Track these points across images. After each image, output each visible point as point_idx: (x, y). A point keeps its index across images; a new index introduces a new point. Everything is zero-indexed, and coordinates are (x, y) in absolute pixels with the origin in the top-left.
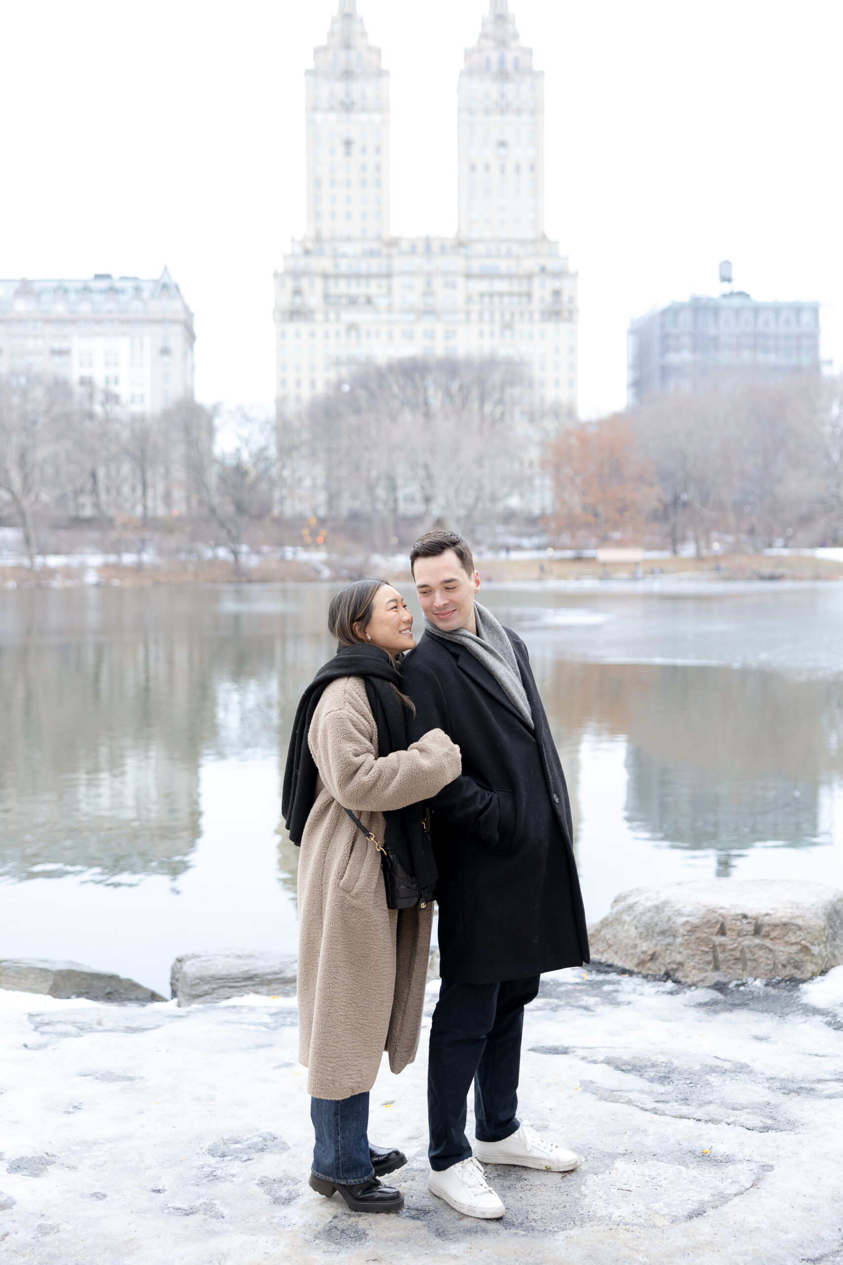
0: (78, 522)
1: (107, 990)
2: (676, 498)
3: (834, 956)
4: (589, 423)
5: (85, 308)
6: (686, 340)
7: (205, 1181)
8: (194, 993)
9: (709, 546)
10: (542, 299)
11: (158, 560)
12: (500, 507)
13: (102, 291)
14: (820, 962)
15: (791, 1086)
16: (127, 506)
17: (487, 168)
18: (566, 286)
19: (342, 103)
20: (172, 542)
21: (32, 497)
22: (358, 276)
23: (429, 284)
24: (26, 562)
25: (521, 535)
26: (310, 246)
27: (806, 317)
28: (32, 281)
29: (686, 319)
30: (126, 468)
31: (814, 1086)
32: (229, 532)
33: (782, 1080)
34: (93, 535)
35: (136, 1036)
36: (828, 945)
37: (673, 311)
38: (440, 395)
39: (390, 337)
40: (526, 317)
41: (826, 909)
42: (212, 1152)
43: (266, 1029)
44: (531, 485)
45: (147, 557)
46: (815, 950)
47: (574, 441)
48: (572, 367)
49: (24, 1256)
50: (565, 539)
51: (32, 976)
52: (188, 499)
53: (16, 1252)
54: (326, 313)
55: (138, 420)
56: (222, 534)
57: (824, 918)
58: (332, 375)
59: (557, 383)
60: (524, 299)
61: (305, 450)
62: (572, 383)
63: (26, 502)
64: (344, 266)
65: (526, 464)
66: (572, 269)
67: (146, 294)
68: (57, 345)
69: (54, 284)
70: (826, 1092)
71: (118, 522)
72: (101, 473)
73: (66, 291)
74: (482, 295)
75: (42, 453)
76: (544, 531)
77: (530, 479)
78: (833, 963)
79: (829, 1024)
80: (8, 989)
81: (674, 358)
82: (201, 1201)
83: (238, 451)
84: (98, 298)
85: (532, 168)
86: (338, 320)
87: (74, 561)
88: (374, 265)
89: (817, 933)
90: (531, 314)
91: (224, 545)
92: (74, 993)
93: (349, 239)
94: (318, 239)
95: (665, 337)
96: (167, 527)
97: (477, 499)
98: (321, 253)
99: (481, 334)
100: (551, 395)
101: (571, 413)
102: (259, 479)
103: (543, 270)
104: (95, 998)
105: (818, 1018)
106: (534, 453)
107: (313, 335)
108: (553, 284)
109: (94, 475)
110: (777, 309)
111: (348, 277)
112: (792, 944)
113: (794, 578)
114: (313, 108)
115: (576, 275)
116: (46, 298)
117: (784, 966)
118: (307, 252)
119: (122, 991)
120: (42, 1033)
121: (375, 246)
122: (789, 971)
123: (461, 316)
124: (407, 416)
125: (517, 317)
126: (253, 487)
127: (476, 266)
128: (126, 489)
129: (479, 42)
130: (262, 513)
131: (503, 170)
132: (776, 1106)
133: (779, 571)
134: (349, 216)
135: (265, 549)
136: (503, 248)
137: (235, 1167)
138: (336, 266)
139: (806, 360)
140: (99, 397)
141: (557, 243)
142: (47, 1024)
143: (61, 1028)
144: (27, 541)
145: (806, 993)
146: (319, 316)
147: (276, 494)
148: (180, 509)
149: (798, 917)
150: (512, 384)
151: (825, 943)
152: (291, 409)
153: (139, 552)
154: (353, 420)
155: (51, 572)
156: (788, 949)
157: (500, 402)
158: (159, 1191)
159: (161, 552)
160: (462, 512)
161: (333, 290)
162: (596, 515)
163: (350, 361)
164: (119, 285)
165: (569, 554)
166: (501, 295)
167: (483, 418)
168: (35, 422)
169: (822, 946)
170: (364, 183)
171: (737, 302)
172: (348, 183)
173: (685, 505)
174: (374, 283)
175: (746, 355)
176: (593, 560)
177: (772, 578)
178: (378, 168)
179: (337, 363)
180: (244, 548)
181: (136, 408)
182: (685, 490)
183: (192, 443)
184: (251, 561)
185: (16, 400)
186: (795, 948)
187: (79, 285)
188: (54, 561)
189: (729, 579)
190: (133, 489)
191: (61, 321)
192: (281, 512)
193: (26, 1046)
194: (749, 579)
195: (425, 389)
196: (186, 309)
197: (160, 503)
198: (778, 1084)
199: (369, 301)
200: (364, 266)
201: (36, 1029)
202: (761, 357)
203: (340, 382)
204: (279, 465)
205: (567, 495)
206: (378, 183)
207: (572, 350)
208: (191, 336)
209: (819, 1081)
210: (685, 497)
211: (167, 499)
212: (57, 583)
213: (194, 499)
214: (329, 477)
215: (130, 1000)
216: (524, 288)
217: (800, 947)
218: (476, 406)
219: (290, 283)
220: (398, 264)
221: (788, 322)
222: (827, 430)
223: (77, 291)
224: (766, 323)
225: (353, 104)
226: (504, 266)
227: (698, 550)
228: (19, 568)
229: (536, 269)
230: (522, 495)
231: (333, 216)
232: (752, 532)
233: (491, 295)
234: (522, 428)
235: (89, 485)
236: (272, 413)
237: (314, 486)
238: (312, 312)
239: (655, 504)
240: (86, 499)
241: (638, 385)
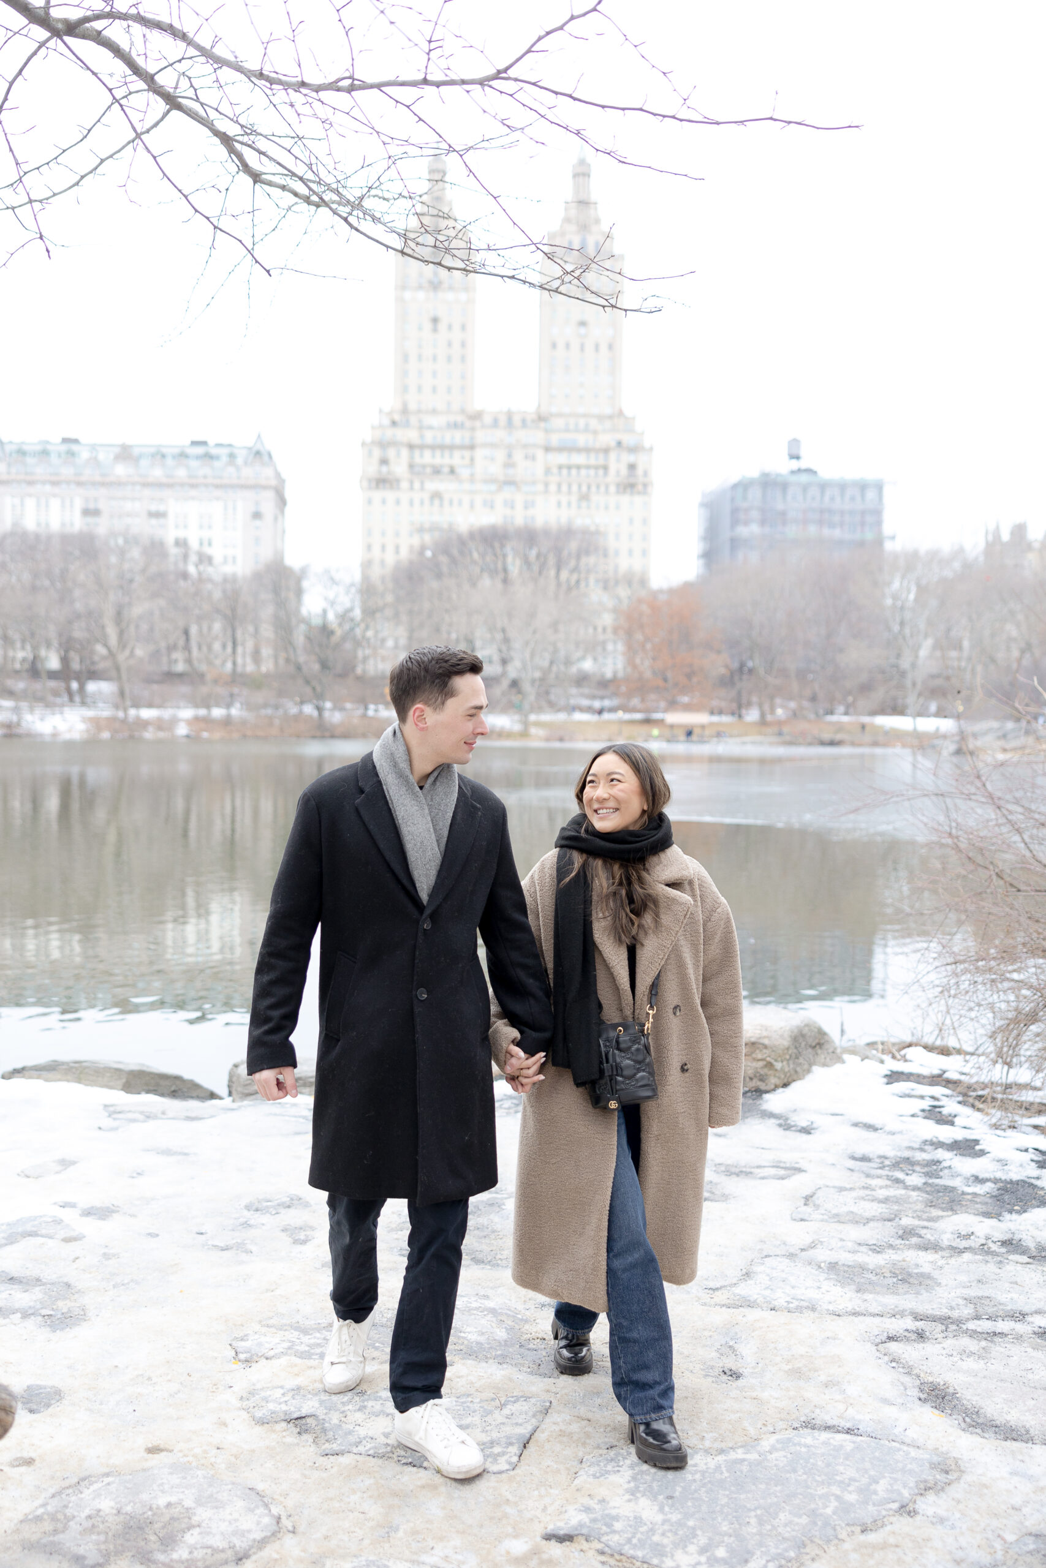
0: (171, 677)
1: (173, 1089)
2: (742, 665)
3: (796, 1072)
4: (661, 591)
5: (181, 473)
6: (755, 514)
7: (240, 1228)
8: (246, 1091)
9: (773, 711)
10: (618, 472)
11: (245, 714)
12: (574, 670)
13: (198, 457)
14: (783, 1076)
15: (733, 1170)
16: (218, 662)
17: (568, 346)
18: (641, 460)
19: (431, 282)
20: (259, 697)
21: (127, 653)
22: (442, 447)
23: (510, 456)
24: (121, 714)
25: (593, 697)
26: (397, 417)
27: (871, 495)
28: (131, 446)
29: (755, 494)
30: (217, 626)
31: (753, 1170)
32: (314, 689)
33: (728, 1165)
34: (185, 689)
35: (195, 1124)
36: (791, 1062)
37: (743, 486)
38: (518, 562)
39: (472, 506)
40: (602, 489)
41: (792, 1032)
42: (248, 1208)
43: (304, 1121)
44: (604, 649)
45: (235, 711)
46: (778, 1065)
47: (644, 608)
48: (645, 538)
49: (90, 1273)
50: (635, 702)
51: (108, 1075)
52: (276, 657)
53: (84, 1270)
54: (411, 483)
55: (229, 580)
56: (308, 690)
57: (789, 1039)
58: (416, 541)
59: (630, 552)
60: (601, 472)
61: (388, 612)
62: (645, 553)
63: (122, 657)
64: (429, 437)
65: (600, 630)
66: (647, 445)
67: (240, 461)
68: (154, 508)
69: (153, 450)
70: (762, 1175)
71: (209, 677)
72: (194, 630)
73: (163, 456)
74: (560, 467)
75: (137, 610)
76: (615, 694)
77: (603, 644)
78: (795, 1078)
79: (780, 1125)
80: (86, 1085)
81: (743, 531)
82: (235, 1241)
83: (325, 612)
84: (194, 463)
85: (610, 347)
86: (422, 489)
87: (166, 714)
88: (458, 437)
89: (780, 1052)
90: (607, 487)
91: (310, 701)
92: (144, 1090)
93: (434, 412)
94: (405, 411)
95: (735, 511)
96: (255, 683)
97: (552, 663)
98: (407, 425)
99: (559, 504)
100: (624, 564)
101: (643, 582)
102: (344, 639)
103: (619, 444)
104: (162, 1095)
105: (773, 1121)
106: (608, 619)
107: (398, 502)
108: (628, 458)
109: (186, 633)
110: (843, 486)
111: (433, 447)
112: (759, 1060)
113: (853, 744)
114: (403, 287)
115: (651, 449)
116: (144, 463)
117: (751, 1079)
118: (394, 423)
119: (185, 1090)
120: (114, 1119)
121: (460, 418)
122: (756, 1083)
123: (540, 487)
124: (486, 582)
125: (594, 489)
126: (337, 646)
127: (555, 439)
128: (217, 646)
129: (561, 226)
130: (346, 672)
131: (582, 348)
132: (716, 1184)
133: (838, 737)
134: (434, 390)
135: (348, 705)
136: (582, 423)
137: (265, 1219)
138: (422, 436)
139: (869, 536)
140: (193, 558)
141: (634, 418)
142: (120, 1112)
143: (130, 1116)
144: (122, 693)
145: (767, 1101)
146: (404, 485)
147: (360, 654)
148: (267, 666)
149: (765, 1037)
150: (587, 553)
151: (788, 1060)
152: (376, 573)
153: (228, 706)
154: (435, 584)
155: (144, 724)
156: (755, 1064)
157: (576, 569)
158: (202, 1234)
159: (248, 706)
160: (537, 674)
161: (418, 460)
162: (665, 680)
163: (433, 528)
164: (214, 451)
165: (638, 716)
166: (578, 467)
167: (559, 585)
168: (131, 581)
169: (785, 1063)
170: (449, 359)
171: (804, 478)
172: (435, 358)
173: (751, 671)
174: (457, 454)
175: (812, 529)
176: (660, 723)
177: (832, 743)
178: (463, 345)
179: (421, 530)
180: (328, 705)
181: (228, 569)
182: (751, 658)
183: (281, 604)
184: (335, 717)
185: (113, 559)
186: (761, 1064)
187: (176, 451)
188: (146, 713)
189: (790, 743)
190: (224, 646)
191: (160, 485)
192: (364, 671)
193: (100, 1128)
194: (810, 744)
195: (505, 556)
196: (278, 475)
197: (249, 660)
198: (723, 1168)
199: (452, 471)
200: (448, 438)
201: (110, 1116)
202: (826, 532)
203: (423, 548)
204: (363, 626)
205: (638, 661)
206: (463, 359)
207: (645, 521)
208: (282, 502)
209: (759, 1167)
210: (750, 664)
211: (256, 656)
212: (149, 734)
213: (282, 655)
214: (410, 638)
215: (192, 1098)
216: (601, 461)
217: (765, 1063)
218: (552, 573)
219: (377, 453)
220: (481, 436)
221: (853, 499)
222: (889, 602)
223: (174, 457)
224: (832, 499)
225: (440, 283)
226: (582, 440)
227: (763, 715)
228: (114, 719)
229: (613, 444)
230: (595, 659)
231: (420, 389)
232: (813, 699)
233: (569, 468)
234: (596, 595)
235: (181, 642)
236: (357, 577)
237: (396, 647)
238: (398, 481)
239: (723, 671)
240: (178, 655)
241: (709, 556)
